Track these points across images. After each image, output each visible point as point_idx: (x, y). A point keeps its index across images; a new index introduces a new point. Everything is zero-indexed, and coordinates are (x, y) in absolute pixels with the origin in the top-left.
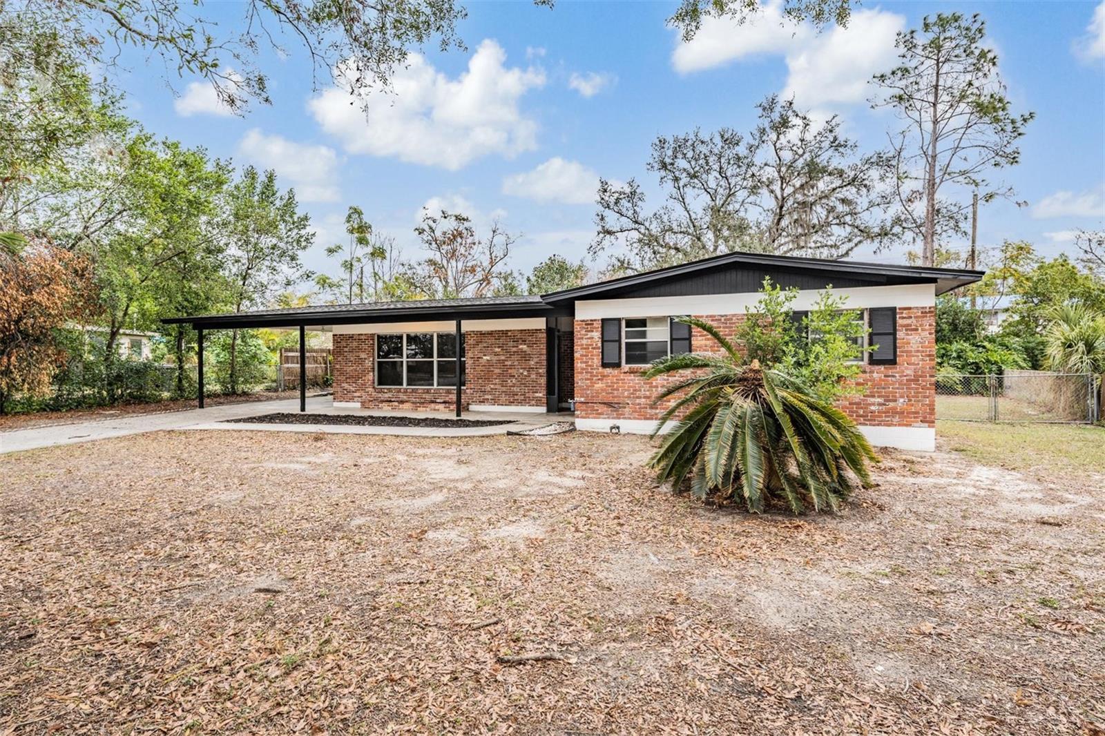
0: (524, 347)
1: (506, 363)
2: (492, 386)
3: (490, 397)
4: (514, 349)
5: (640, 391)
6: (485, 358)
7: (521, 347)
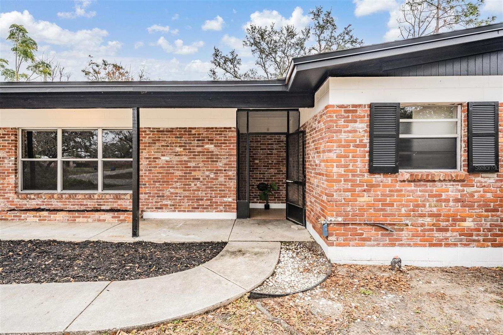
0: (211, 147)
1: (189, 164)
2: (172, 190)
3: (169, 202)
4: (199, 149)
5: (424, 206)
6: (163, 158)
7: (207, 146)
